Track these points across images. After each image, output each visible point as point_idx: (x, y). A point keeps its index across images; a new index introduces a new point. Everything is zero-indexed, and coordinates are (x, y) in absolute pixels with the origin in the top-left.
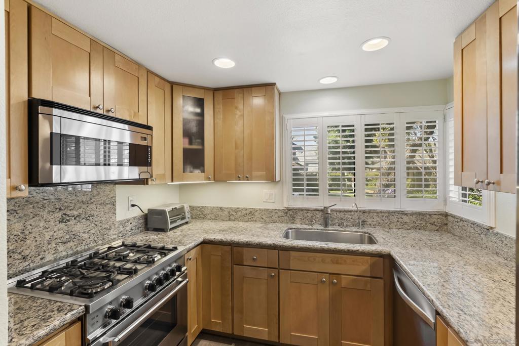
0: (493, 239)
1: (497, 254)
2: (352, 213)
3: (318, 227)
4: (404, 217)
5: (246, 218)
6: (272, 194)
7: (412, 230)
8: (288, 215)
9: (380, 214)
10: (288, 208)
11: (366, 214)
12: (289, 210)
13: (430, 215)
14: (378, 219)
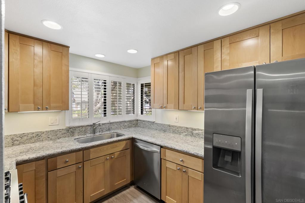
0: (155, 125)
1: (156, 129)
2: (106, 125)
3: (89, 135)
4: (125, 123)
5: (33, 140)
6: (57, 119)
7: (128, 128)
8: (70, 132)
9: (117, 123)
10: (69, 127)
11: (112, 124)
12: (70, 128)
13: (133, 121)
14: (116, 126)
